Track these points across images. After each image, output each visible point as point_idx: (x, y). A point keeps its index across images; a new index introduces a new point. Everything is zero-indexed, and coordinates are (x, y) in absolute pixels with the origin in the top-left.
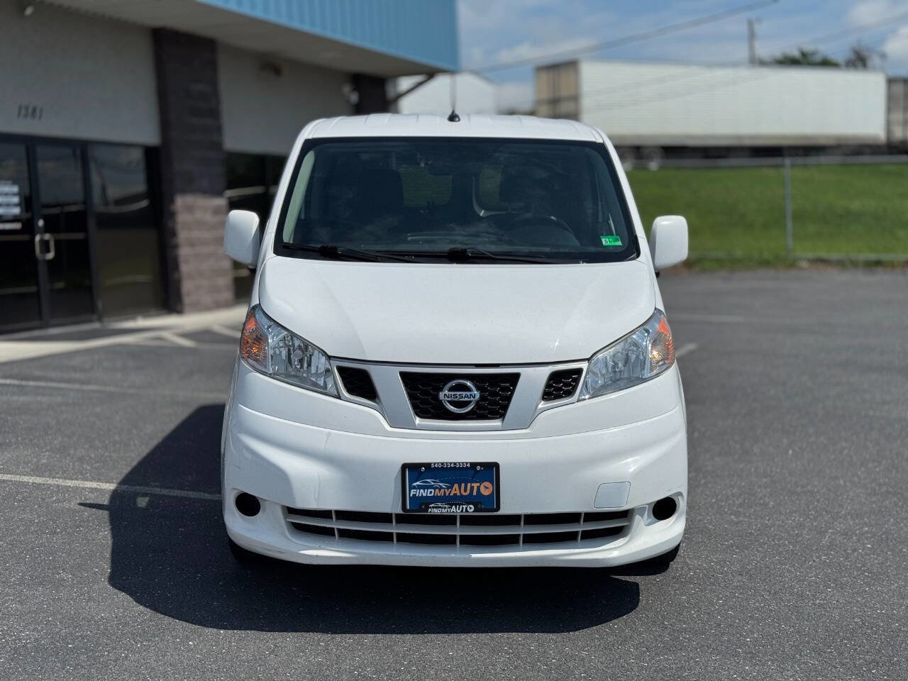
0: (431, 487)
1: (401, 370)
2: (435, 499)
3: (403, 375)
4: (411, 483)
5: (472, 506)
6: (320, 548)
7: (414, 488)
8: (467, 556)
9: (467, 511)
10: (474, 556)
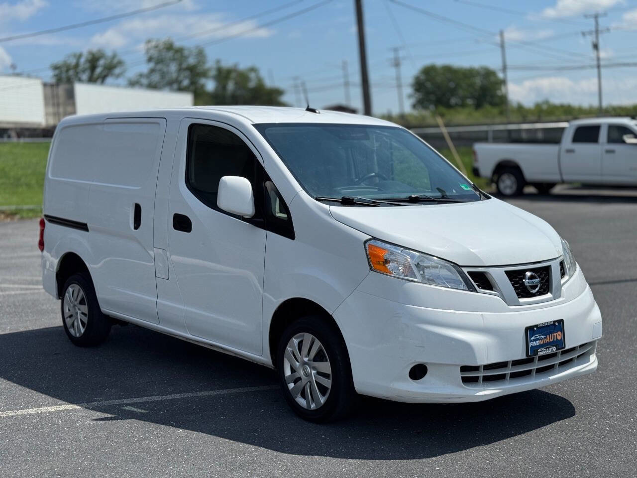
0: (538, 339)
1: (506, 270)
2: (541, 346)
3: (506, 272)
4: (530, 338)
5: (554, 347)
6: (484, 390)
7: (531, 341)
8: (547, 379)
9: (553, 351)
10: (551, 378)
